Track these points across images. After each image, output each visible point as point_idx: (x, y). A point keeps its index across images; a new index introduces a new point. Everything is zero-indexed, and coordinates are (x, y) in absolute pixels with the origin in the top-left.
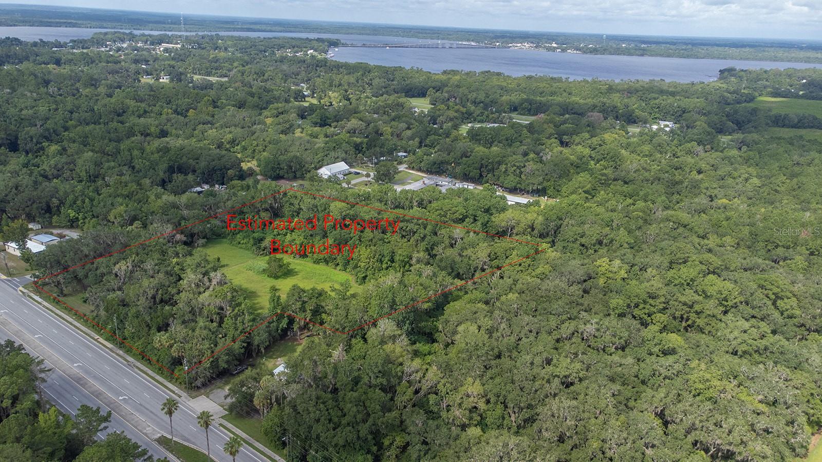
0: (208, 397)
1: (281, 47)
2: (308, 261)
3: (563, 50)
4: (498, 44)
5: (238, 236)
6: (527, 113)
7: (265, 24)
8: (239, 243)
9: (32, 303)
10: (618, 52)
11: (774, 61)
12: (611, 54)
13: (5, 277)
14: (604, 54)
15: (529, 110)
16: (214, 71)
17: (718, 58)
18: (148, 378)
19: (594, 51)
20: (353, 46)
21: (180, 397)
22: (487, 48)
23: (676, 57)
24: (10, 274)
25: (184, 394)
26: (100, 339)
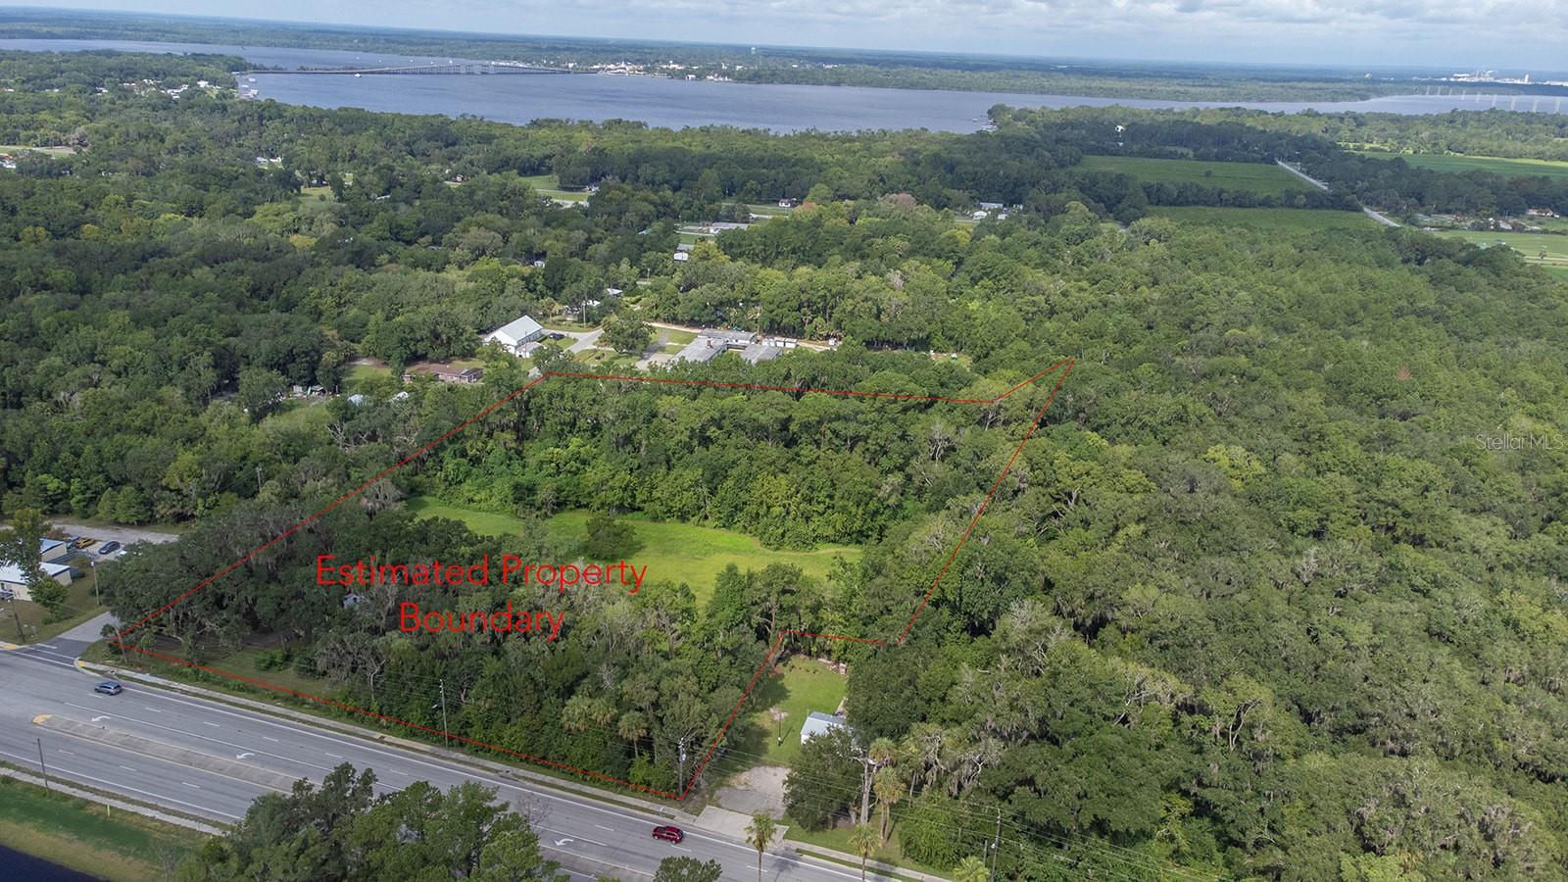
0: (719, 806)
1: (127, 75)
2: (639, 519)
3: (700, 76)
4: (571, 65)
5: (465, 487)
6: (755, 199)
7: (36, 20)
8: (471, 500)
9: (145, 690)
10: (794, 78)
11: (1042, 93)
12: (785, 82)
13: (18, 647)
14: (772, 82)
15: (759, 194)
16: (23, 134)
17: (959, 89)
18: (568, 794)
19: (756, 78)
20: (277, 70)
21: (672, 817)
22: (554, 73)
23: (893, 87)
24: (22, 638)
25: (674, 811)
26: (389, 738)
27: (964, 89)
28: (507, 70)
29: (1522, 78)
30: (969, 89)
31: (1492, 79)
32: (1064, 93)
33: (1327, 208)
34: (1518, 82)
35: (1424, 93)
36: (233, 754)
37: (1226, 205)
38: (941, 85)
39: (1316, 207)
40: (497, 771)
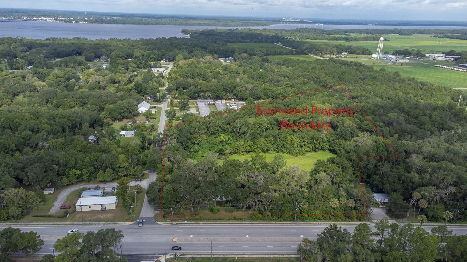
0: (374, 219)
4: (24, 18)
5: (200, 152)
8: (202, 157)
13: (132, 223)
22: (20, 21)
26: (277, 222)
27: (164, 25)
28: (5, 20)
29: (298, 20)
30: (166, 24)
31: (291, 20)
32: (193, 25)
33: (300, 54)
34: (297, 21)
35: (281, 24)
36: (245, 236)
37: (277, 55)
38: (157, 24)
39: (298, 54)
40: (316, 224)
